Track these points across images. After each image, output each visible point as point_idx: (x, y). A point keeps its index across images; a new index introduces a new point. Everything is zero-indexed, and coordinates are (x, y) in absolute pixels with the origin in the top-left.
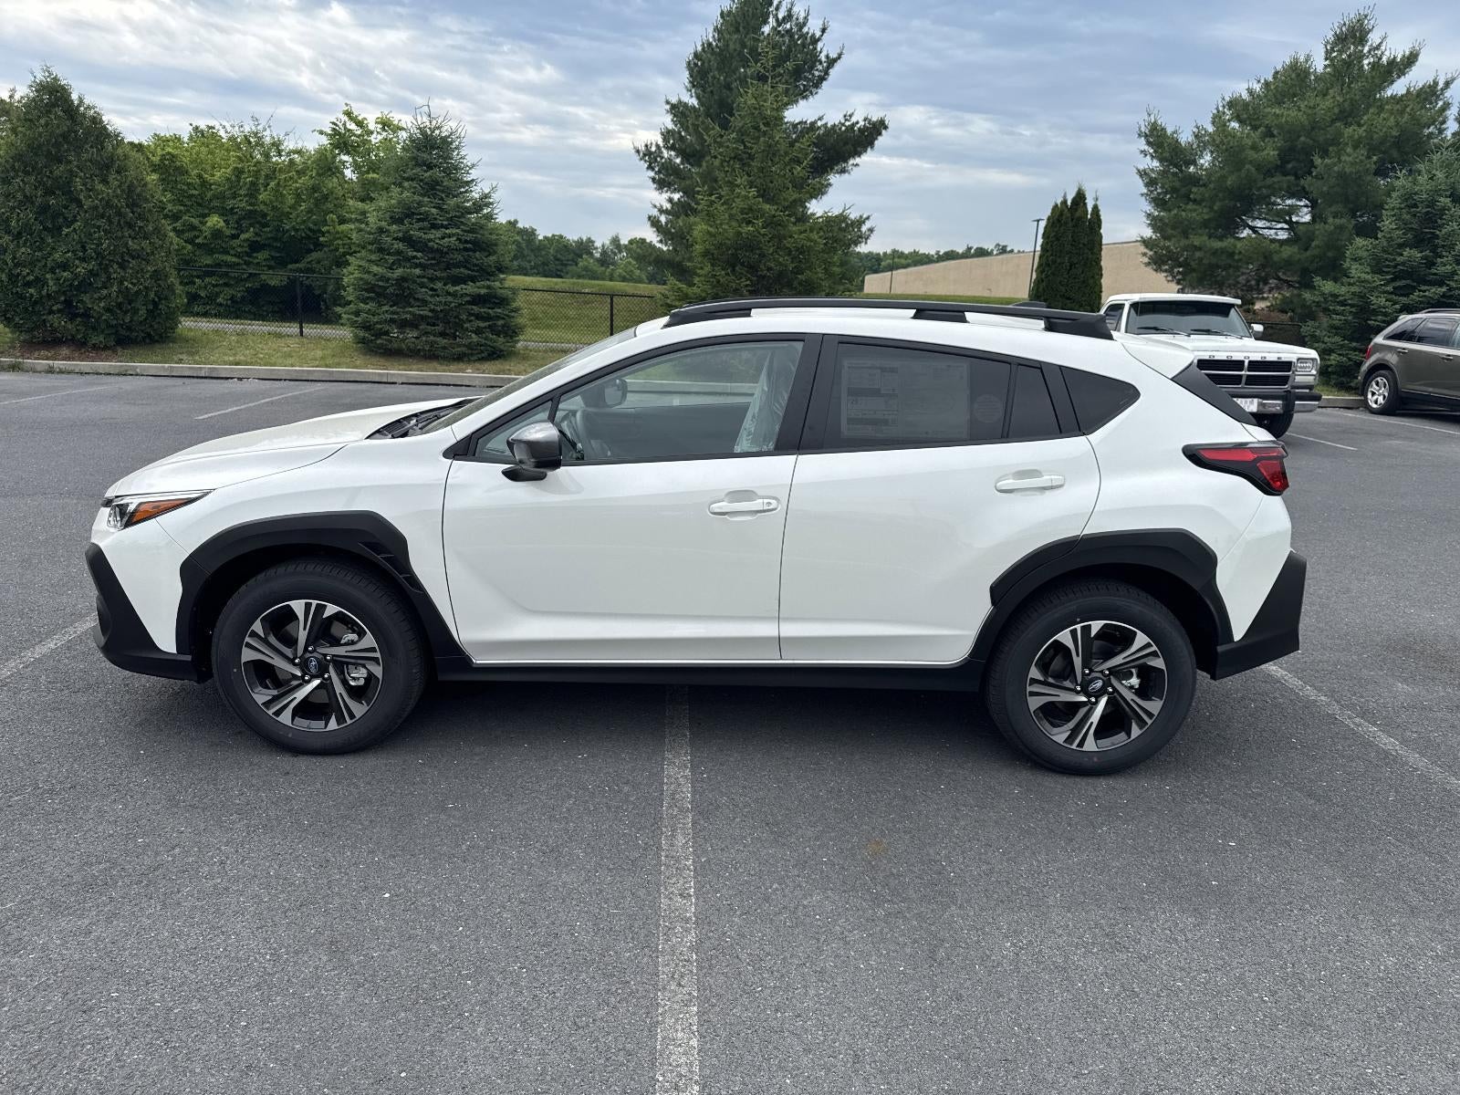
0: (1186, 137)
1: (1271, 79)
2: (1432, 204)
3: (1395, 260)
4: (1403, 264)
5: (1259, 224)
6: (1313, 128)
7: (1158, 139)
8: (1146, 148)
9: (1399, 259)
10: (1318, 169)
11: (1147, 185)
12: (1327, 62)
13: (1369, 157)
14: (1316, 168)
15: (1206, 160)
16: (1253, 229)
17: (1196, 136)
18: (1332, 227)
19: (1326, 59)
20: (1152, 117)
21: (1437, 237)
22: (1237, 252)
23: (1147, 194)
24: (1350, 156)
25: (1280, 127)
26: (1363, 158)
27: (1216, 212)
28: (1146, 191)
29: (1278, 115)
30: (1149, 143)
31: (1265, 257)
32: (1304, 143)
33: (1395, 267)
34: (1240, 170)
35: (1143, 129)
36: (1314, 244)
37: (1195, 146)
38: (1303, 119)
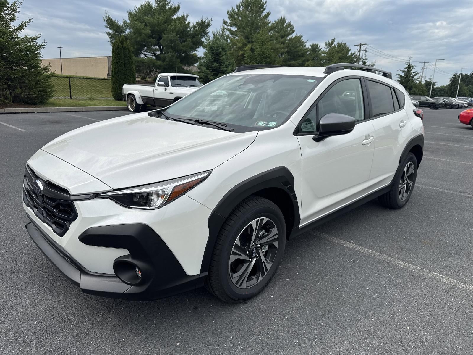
0: (121, 23)
1: (140, 7)
2: (218, 50)
3: (212, 66)
4: (214, 67)
5: (146, 53)
6: (158, 25)
7: (110, 22)
8: (107, 25)
9: (213, 66)
10: (164, 38)
11: (110, 38)
12: (157, 5)
13: (176, 35)
14: (163, 37)
15: (128, 31)
16: (145, 55)
17: (124, 23)
18: (171, 56)
19: (156, 4)
20: (107, 14)
21: (220, 60)
22: (145, 62)
23: (110, 41)
24: (172, 34)
25: (149, 23)
26: (175, 35)
27: (135, 49)
28: (110, 40)
29: (148, 19)
30: (107, 23)
31: (154, 64)
32: (157, 29)
33: (212, 68)
34: (141, 36)
35: (105, 19)
36: (166, 60)
37: (123, 26)
38: (155, 21)
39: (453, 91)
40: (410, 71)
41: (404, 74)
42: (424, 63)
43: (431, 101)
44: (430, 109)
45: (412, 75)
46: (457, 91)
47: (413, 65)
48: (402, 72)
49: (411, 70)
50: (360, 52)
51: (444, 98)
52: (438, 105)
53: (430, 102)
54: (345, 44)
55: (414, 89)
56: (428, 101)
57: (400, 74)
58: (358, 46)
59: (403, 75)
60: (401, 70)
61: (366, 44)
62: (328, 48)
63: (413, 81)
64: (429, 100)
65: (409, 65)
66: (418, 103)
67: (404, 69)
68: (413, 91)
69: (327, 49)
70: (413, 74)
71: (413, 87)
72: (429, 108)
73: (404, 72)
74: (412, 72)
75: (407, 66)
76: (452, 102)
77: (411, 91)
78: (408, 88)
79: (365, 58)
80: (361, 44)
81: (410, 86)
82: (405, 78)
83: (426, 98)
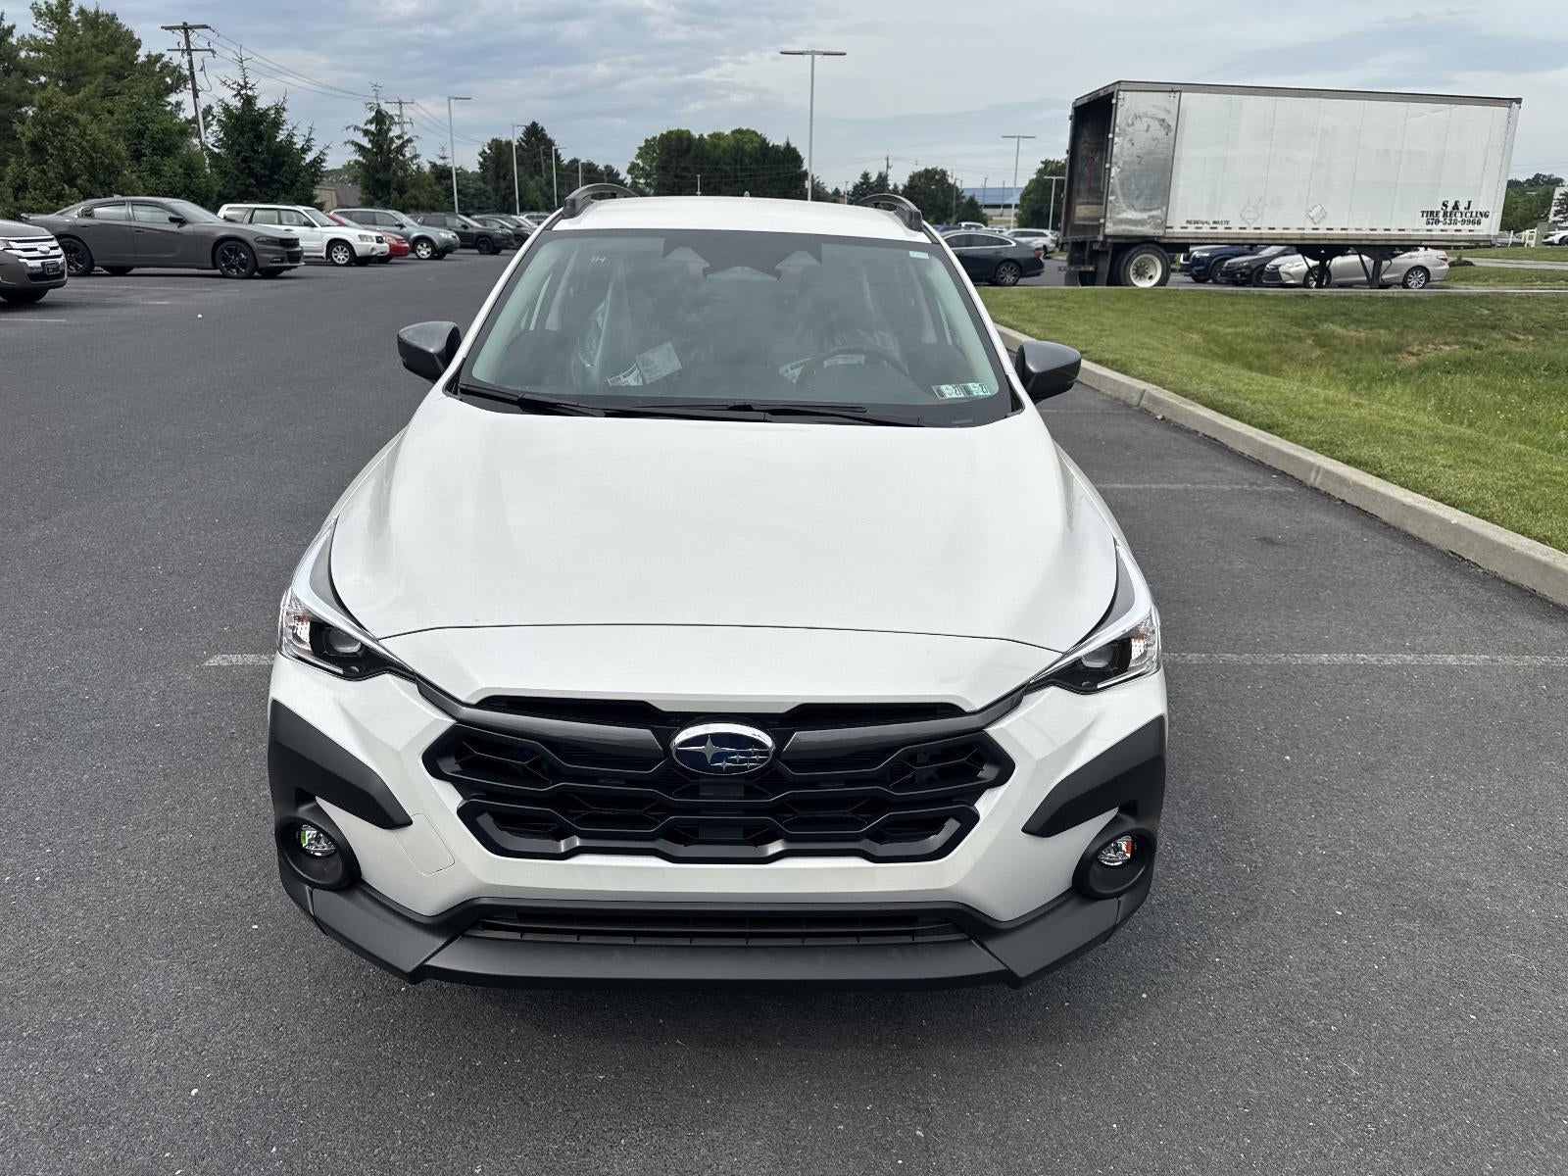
39: (503, 193)
40: (387, 134)
41: (370, 141)
42: (400, 103)
43: (477, 228)
44: (481, 254)
45: (394, 146)
46: (515, 193)
47: (390, 113)
48: (362, 134)
49: (389, 130)
50: (190, 54)
51: (501, 219)
52: (499, 240)
53: (475, 231)
54: (113, 17)
55: (412, 192)
56: (470, 230)
57: (359, 142)
58: (177, 31)
59: (366, 142)
60: (356, 128)
61: (207, 27)
62: (52, 27)
63: (404, 166)
64: (472, 226)
65: (379, 112)
66: (454, 237)
67: (366, 124)
68: (410, 198)
69: (45, 31)
70: (398, 142)
71: (409, 185)
72: (476, 251)
73: (366, 133)
74: (391, 134)
75: (373, 114)
76: (523, 229)
77: (405, 196)
78: (393, 186)
79: (246, 83)
80: (185, 24)
81: (398, 181)
82: (376, 154)
83: (463, 220)
